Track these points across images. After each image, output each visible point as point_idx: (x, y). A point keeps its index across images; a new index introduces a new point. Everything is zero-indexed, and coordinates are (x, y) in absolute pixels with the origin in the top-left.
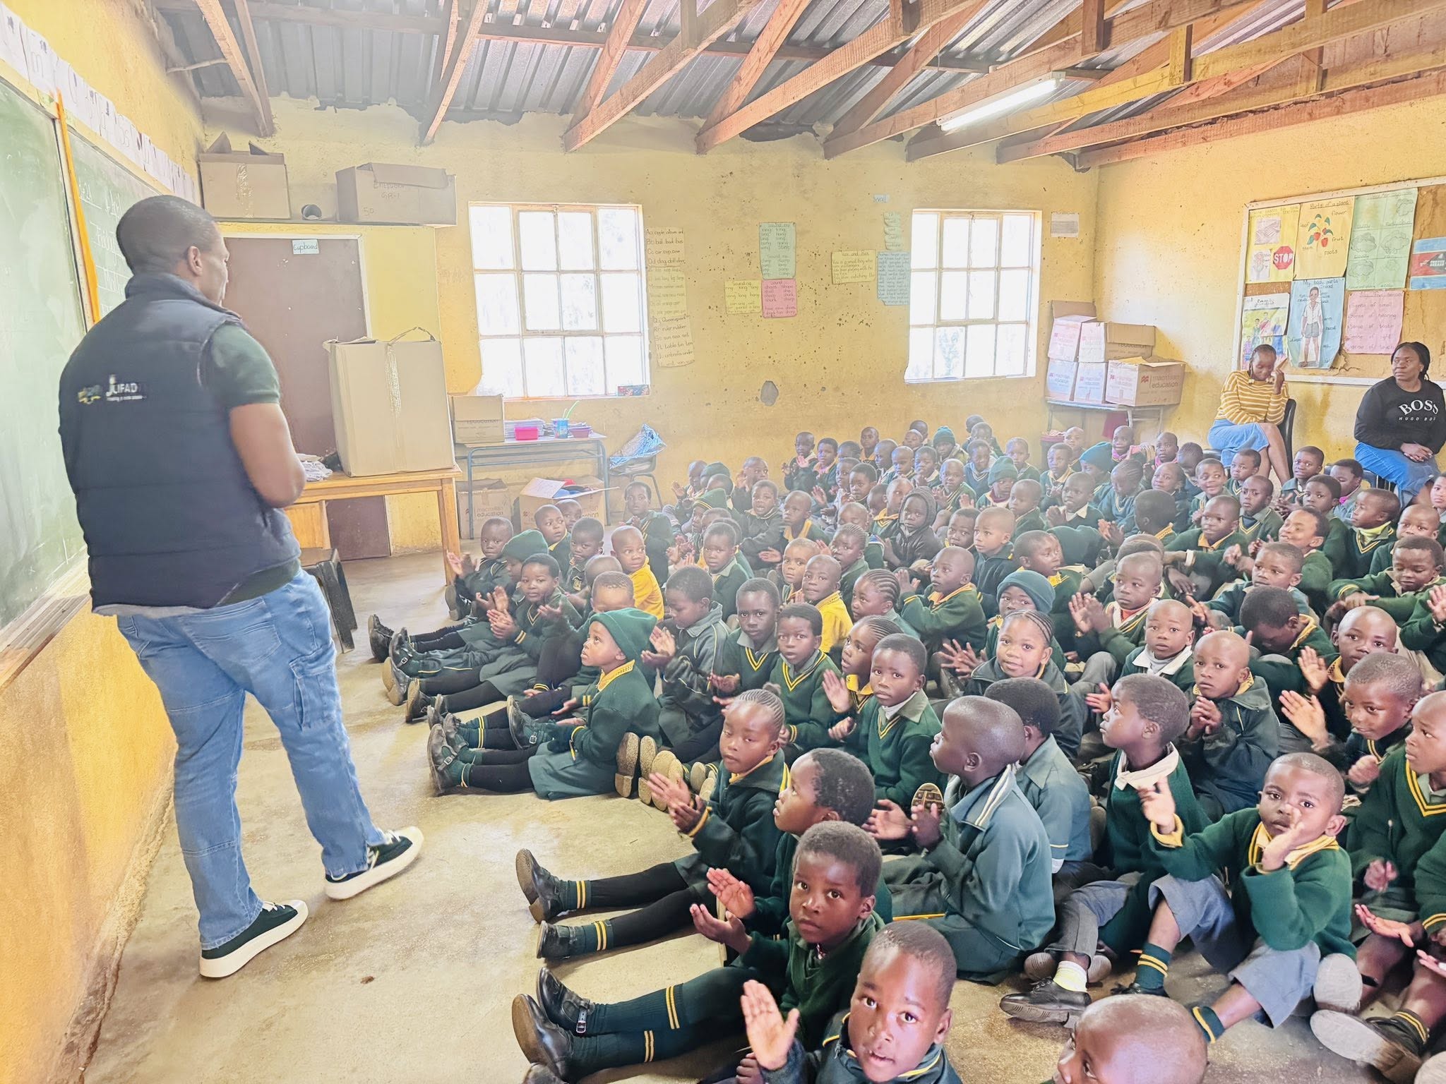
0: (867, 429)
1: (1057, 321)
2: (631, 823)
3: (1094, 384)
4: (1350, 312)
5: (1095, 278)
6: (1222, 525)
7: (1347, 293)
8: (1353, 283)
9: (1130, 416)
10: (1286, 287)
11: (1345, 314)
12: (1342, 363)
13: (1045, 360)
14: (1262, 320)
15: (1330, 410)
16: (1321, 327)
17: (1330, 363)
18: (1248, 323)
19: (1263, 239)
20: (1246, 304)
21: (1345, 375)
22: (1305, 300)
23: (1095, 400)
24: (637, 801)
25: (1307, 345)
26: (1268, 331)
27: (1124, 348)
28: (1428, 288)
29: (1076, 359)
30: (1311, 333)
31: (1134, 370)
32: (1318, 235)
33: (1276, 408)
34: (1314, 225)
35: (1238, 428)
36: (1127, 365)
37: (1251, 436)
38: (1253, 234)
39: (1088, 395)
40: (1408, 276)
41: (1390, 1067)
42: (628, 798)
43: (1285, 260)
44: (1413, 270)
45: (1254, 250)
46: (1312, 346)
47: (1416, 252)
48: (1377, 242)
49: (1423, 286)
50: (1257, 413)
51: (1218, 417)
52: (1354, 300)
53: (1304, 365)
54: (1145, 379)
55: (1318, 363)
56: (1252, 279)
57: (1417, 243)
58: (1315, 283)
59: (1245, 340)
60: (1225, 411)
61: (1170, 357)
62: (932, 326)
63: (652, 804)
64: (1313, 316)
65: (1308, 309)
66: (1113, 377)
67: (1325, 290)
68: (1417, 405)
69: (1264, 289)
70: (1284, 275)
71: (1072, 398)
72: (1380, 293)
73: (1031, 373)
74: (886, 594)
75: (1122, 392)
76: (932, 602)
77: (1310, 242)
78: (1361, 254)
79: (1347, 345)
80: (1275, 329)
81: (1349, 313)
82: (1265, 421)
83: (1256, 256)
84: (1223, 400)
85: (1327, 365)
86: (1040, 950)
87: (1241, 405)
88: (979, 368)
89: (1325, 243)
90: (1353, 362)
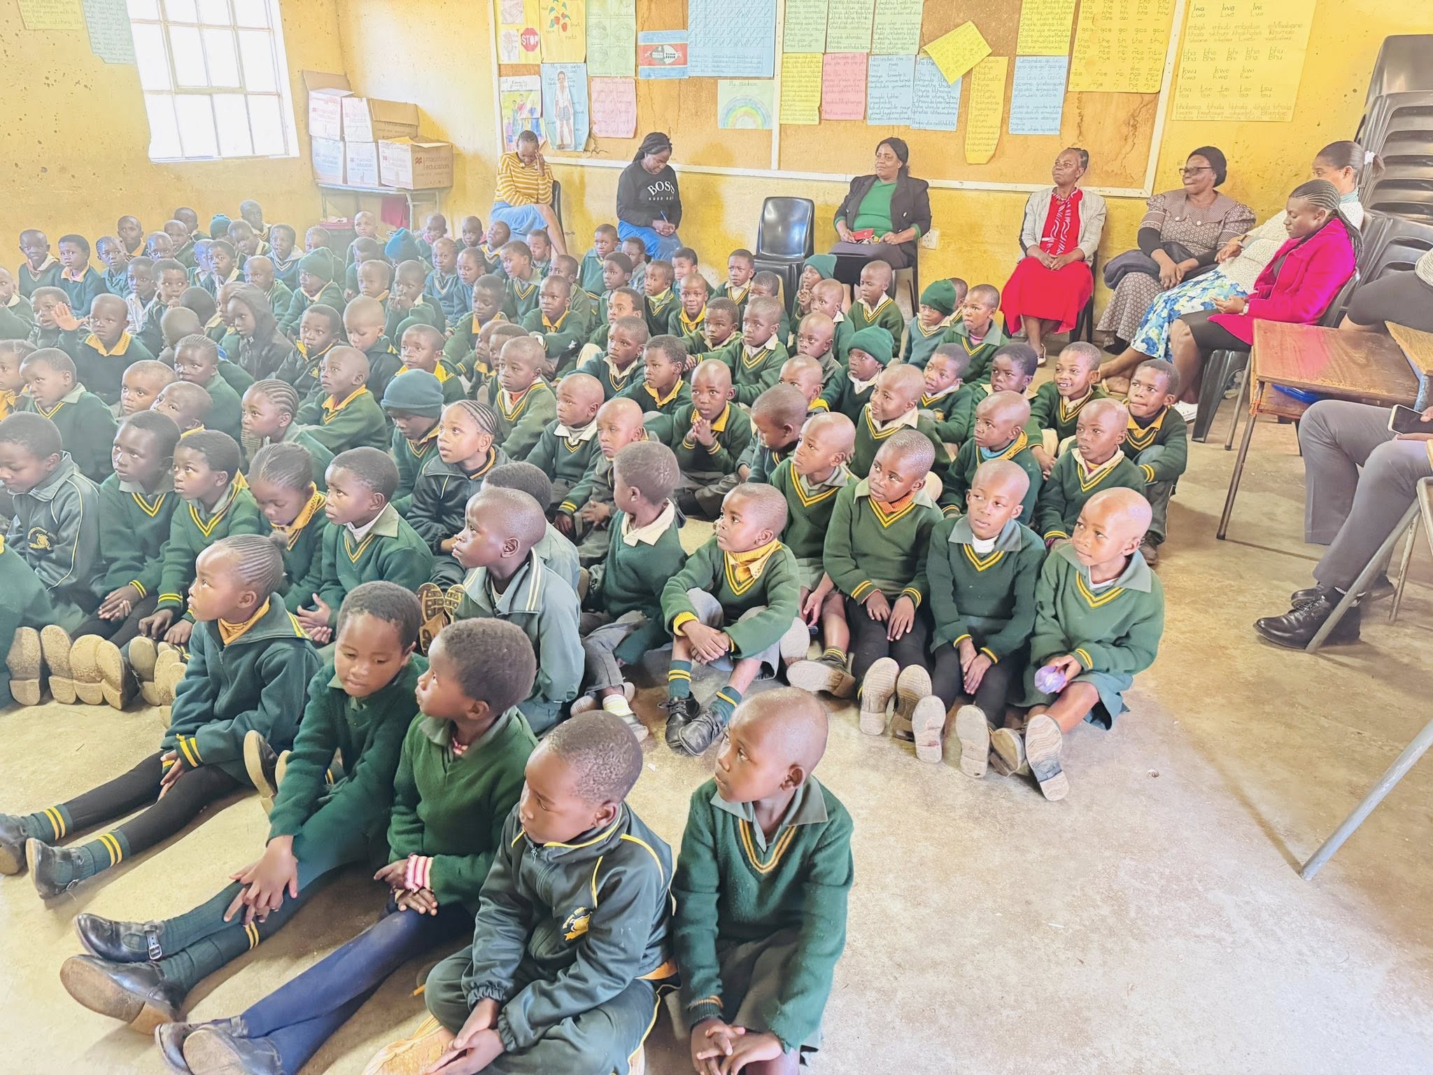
0: (123, 220)
1: (313, 94)
2: (60, 730)
3: (366, 165)
4: (594, 96)
5: (343, 47)
6: (557, 302)
7: (590, 79)
8: (594, 69)
9: (409, 199)
10: (534, 70)
11: (590, 99)
12: (592, 146)
13: (307, 140)
14: (519, 101)
15: (588, 190)
16: (571, 111)
17: (583, 146)
18: (506, 104)
19: (510, 19)
20: (502, 85)
21: (596, 158)
22: (554, 84)
23: (371, 184)
24: (53, 704)
25: (562, 127)
26: (525, 114)
27: (391, 127)
28: (653, 78)
29: (343, 139)
30: (564, 115)
31: (407, 150)
32: (557, 19)
33: (545, 191)
34: (552, 9)
35: (516, 209)
36: (398, 144)
37: (531, 218)
38: (499, 13)
39: (362, 178)
40: (636, 66)
41: (835, 688)
42: (41, 703)
43: (532, 42)
44: (640, 61)
45: (503, 30)
46: (566, 130)
47: (640, 43)
48: (608, 30)
49: (649, 76)
50: (531, 196)
51: (496, 198)
52: (597, 85)
53: (561, 147)
54: (418, 161)
55: (573, 145)
56: (505, 60)
57: (640, 34)
58: (561, 67)
59: (505, 121)
60: (502, 192)
61: (436, 138)
62: (170, 92)
63: (78, 701)
64: (564, 100)
65: (558, 92)
66: (385, 158)
67: (570, 75)
68: (660, 186)
69: (517, 70)
70: (532, 58)
71: (345, 181)
72: (616, 80)
73: (294, 152)
74: (283, 405)
75: (397, 174)
76: (327, 409)
77: (552, 26)
78: (597, 41)
79: (595, 129)
80: (532, 111)
81: (593, 99)
82: (537, 202)
83: (505, 36)
84: (499, 182)
85: (581, 148)
86: (581, 694)
87: (516, 187)
88: (236, 146)
89: (564, 27)
90: (602, 144)
